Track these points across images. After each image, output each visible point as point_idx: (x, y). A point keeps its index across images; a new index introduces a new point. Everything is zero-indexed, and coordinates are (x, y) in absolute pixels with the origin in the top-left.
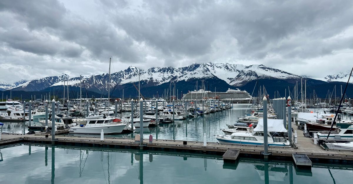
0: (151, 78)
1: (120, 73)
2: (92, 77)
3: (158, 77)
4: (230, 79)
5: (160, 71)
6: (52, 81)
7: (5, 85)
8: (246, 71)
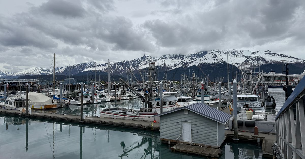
0: (165, 64)
1: (137, 60)
2: (115, 64)
3: (170, 63)
4: (238, 64)
5: (171, 57)
6: (82, 67)
7: (46, 71)
8: (253, 56)
